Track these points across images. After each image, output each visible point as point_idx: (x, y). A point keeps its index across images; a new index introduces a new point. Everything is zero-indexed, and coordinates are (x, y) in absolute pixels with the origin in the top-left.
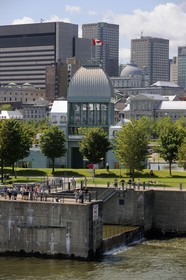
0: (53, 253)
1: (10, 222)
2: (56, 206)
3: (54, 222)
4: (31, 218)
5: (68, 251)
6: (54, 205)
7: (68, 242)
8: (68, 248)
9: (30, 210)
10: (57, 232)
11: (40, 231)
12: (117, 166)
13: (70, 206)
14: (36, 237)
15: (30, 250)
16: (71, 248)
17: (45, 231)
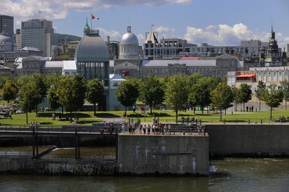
0: (182, 172)
1: (147, 151)
2: (184, 138)
3: (183, 149)
4: (164, 148)
5: (194, 171)
6: (182, 137)
7: (194, 164)
8: (194, 168)
9: (163, 142)
10: (185, 157)
11: (171, 157)
12: (117, 109)
13: (195, 137)
14: (169, 162)
15: (163, 172)
16: (196, 169)
17: (175, 157)
